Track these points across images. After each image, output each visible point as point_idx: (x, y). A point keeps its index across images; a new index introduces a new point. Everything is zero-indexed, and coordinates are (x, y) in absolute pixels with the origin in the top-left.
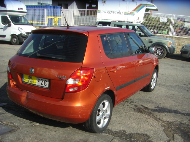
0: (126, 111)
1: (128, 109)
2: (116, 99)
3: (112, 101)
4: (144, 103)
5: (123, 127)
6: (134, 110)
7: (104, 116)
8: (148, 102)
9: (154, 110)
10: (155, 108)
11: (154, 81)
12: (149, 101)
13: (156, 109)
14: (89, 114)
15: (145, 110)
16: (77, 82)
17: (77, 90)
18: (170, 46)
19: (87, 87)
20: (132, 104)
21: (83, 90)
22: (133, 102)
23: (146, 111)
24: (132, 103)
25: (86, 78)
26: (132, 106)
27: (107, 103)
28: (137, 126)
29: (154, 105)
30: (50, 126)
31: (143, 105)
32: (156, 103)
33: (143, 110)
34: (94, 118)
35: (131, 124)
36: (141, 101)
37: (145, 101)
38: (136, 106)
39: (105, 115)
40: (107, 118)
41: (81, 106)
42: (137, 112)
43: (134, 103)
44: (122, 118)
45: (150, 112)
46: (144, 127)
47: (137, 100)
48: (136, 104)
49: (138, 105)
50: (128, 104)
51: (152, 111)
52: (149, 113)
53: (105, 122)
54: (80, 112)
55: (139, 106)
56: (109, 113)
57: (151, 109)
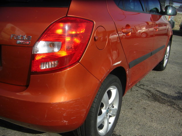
0: (136, 100)
1: (139, 95)
2: (127, 83)
3: (121, 86)
4: (158, 87)
5: (138, 130)
6: (147, 98)
7: (109, 114)
8: (163, 85)
9: (176, 97)
10: (176, 95)
11: (166, 56)
12: (164, 83)
13: (179, 96)
14: (83, 115)
15: (163, 97)
16: (56, 50)
17: (57, 67)
18: (170, 20)
19: (78, 61)
20: (143, 89)
21: (70, 66)
22: (143, 85)
23: (165, 99)
24: (142, 87)
25: (77, 41)
26: (144, 92)
27: (114, 91)
28: (160, 127)
29: (173, 89)
30: (15, 131)
31: (158, 89)
32: (174, 87)
33: (160, 97)
34: (92, 122)
35: (149, 124)
36: (153, 84)
37: (159, 84)
38: (148, 91)
39: (111, 112)
40: (114, 115)
41: (68, 102)
42: (152, 100)
43: (145, 87)
44: (134, 111)
45: (171, 100)
46: (172, 128)
47: (148, 82)
48: (148, 88)
49: (151, 89)
50: (137, 88)
51: (173, 99)
52: (170, 102)
53: (110, 123)
54: (64, 115)
55: (153, 91)
56: (116, 107)
57: (172, 96)
